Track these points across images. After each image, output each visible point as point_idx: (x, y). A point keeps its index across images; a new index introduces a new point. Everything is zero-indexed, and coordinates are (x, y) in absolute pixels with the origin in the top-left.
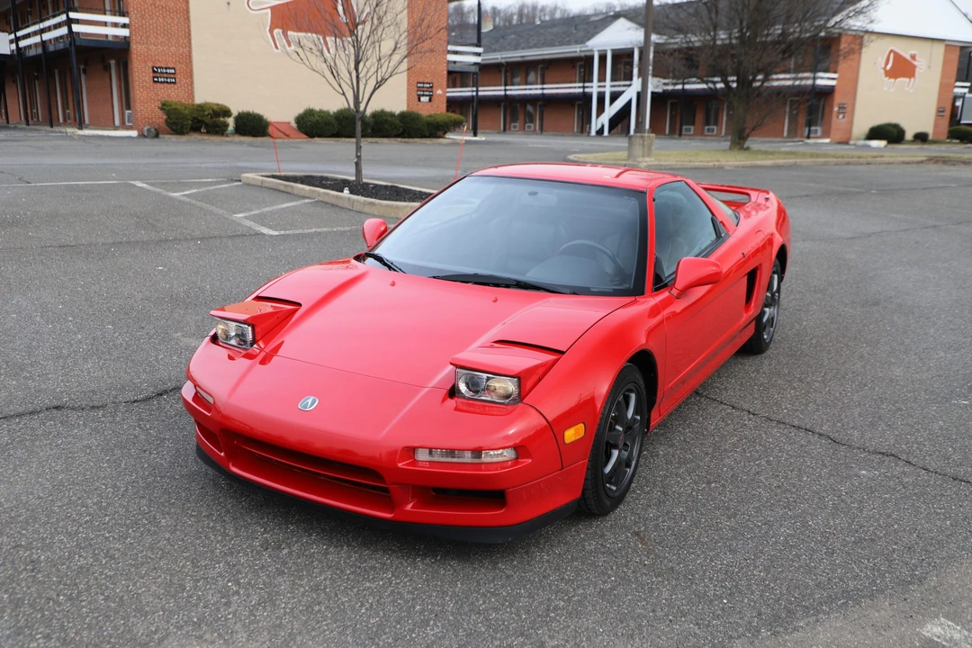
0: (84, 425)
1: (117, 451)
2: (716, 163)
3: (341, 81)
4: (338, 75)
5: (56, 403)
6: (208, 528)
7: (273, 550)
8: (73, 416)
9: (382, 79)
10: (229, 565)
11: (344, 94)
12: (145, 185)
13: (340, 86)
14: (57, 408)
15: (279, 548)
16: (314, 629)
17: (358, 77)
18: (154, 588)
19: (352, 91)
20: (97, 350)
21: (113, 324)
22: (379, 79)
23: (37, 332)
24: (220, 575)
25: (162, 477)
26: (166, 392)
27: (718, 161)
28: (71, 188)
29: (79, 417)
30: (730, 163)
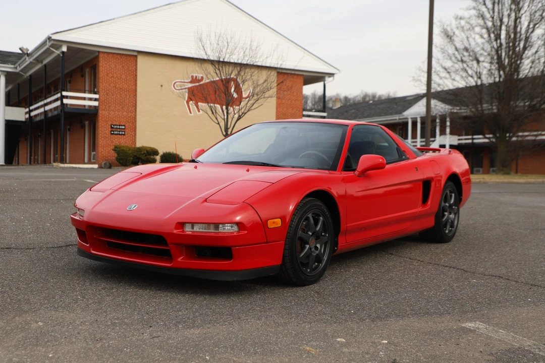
0: (21, 254)
1: (36, 261)
2: (482, 180)
3: (218, 116)
4: (216, 112)
5: (7, 247)
6: (76, 283)
7: (108, 289)
8: (15, 251)
9: (243, 114)
10: (82, 293)
11: (219, 124)
12: (92, 181)
13: (217, 119)
14: (7, 248)
15: (112, 289)
16: (118, 310)
17: (227, 113)
18: (38, 297)
19: (223, 121)
20: (38, 231)
21: (51, 224)
22: (241, 114)
23: (6, 225)
24: (76, 296)
25: (57, 269)
26: (72, 245)
27: (483, 179)
28: (47, 181)
29: (18, 251)
30: (492, 180)
